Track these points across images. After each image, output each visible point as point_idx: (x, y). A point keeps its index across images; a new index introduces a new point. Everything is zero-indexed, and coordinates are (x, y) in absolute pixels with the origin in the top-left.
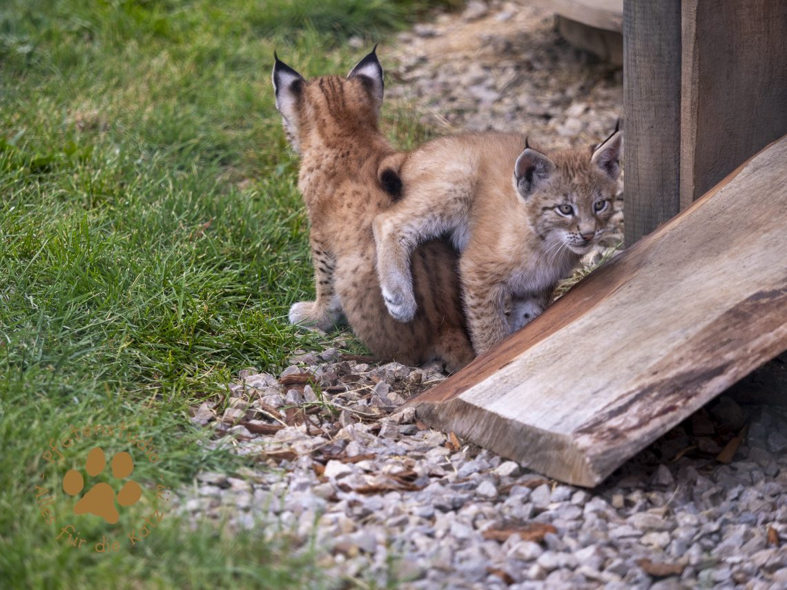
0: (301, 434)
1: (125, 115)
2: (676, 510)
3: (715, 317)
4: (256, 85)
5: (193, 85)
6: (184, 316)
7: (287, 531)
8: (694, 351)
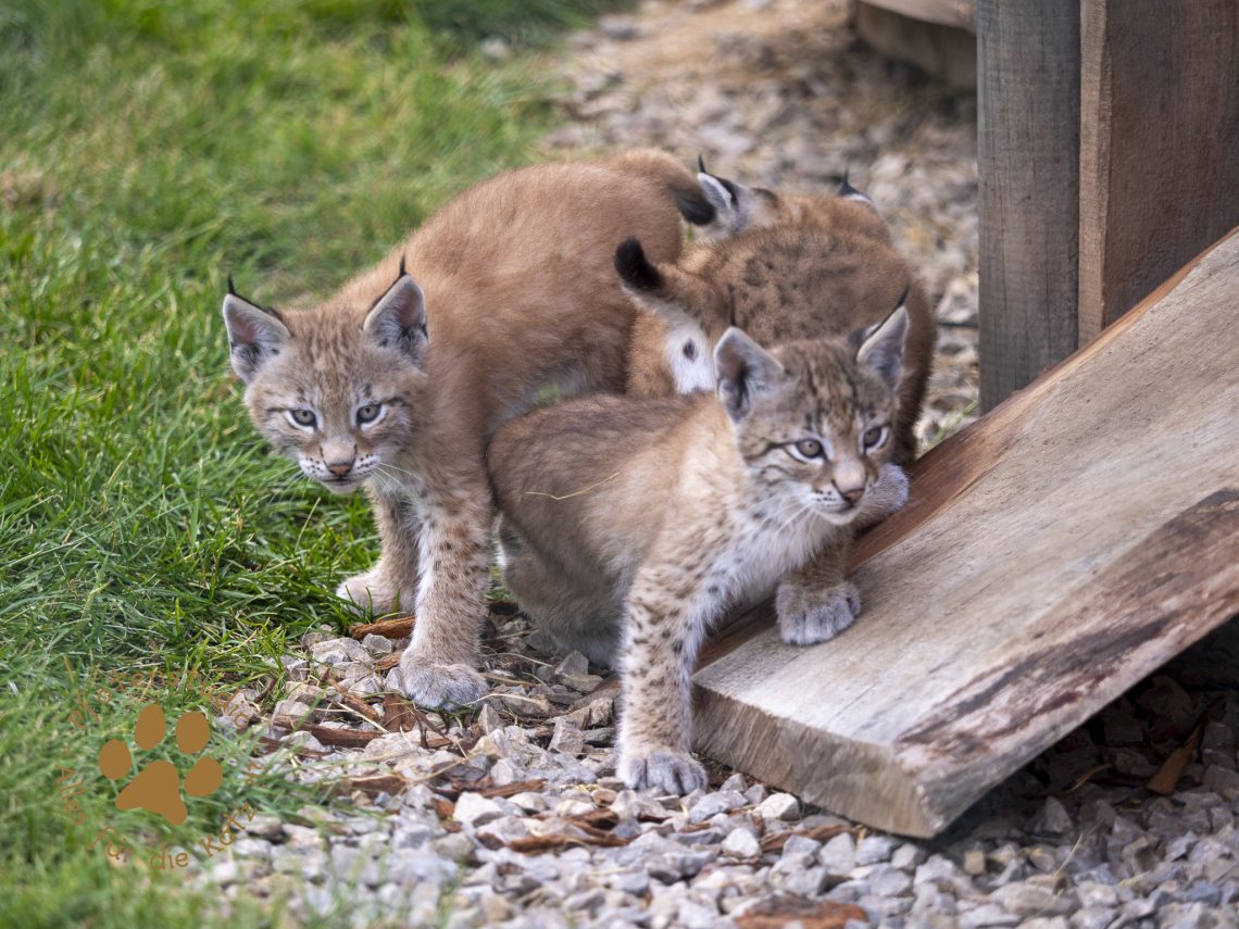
0: (412, 747)
1: (88, 180)
2: (1077, 877)
3: (1145, 535)
4: (320, 125)
5: (210, 126)
6: (200, 538)
7: (391, 918)
8: (1108, 595)
